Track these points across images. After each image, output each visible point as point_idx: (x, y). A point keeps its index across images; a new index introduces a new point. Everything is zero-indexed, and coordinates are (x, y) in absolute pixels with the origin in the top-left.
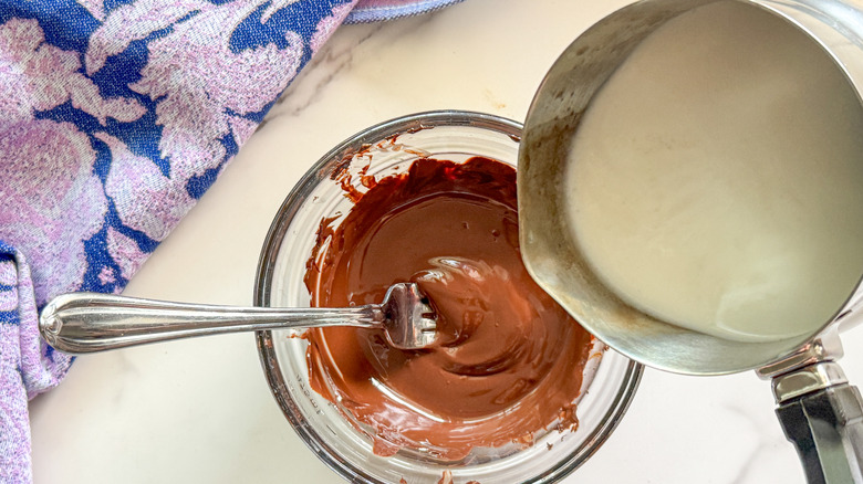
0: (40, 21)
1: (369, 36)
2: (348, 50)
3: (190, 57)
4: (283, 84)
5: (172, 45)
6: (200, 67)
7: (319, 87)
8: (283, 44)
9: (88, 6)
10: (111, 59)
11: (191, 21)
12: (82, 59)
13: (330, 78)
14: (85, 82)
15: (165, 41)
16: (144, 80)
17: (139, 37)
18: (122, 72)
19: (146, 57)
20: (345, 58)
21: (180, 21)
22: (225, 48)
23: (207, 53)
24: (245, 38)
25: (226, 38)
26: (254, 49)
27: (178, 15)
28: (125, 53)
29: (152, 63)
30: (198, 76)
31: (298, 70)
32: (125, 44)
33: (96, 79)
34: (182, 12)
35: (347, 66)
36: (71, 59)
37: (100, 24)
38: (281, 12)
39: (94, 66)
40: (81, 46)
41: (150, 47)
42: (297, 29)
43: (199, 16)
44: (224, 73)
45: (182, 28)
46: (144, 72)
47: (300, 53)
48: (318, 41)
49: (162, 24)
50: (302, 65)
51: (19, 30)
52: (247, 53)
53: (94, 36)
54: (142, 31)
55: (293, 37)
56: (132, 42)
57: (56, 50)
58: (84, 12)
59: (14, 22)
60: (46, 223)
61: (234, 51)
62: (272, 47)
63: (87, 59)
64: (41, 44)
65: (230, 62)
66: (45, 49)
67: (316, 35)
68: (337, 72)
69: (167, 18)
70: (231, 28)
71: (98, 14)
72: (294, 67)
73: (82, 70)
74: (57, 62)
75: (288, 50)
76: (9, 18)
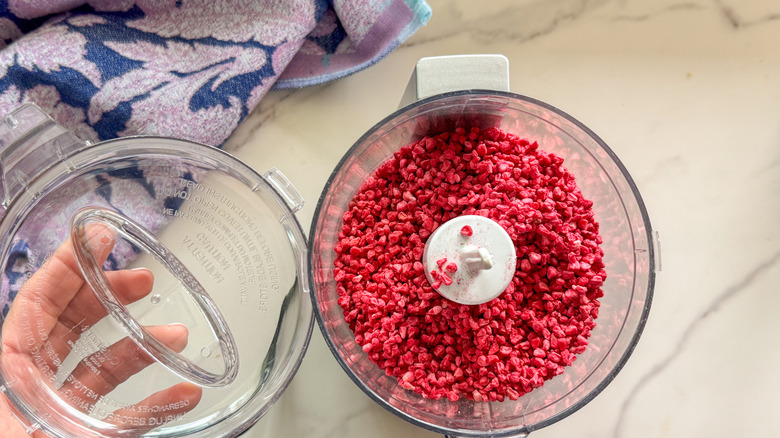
0: (58, 89)
1: (287, 96)
2: (273, 106)
3: (161, 114)
4: (228, 132)
5: (149, 105)
6: (169, 121)
7: (252, 132)
8: (227, 105)
9: (90, 78)
10: (105, 115)
11: (163, 89)
12: (86, 113)
13: (259, 125)
14: (88, 129)
15: (143, 102)
16: (128, 130)
17: (126, 99)
18: (113, 124)
19: (130, 114)
20: (270, 111)
21: (155, 89)
22: (186, 108)
23: (174, 111)
24: (199, 101)
25: (187, 101)
26: (207, 108)
27: (153, 85)
28: (116, 110)
29: (134, 117)
30: (167, 127)
31: (239, 123)
32: (115, 104)
33: (96, 127)
34: (155, 83)
35: (272, 117)
36: (79, 114)
37: (98, 90)
38: (225, 83)
39: (95, 119)
40: (84, 105)
41: (133, 107)
42: (237, 95)
43: (169, 86)
44: (185, 125)
45: (156, 94)
46: (128, 124)
47: (239, 111)
48: (252, 102)
49: (141, 91)
50: (241, 119)
51: (43, 93)
52: (202, 112)
53: (93, 99)
54: (127, 95)
55: (234, 100)
56: (121, 103)
57: (69, 107)
58: (87, 82)
59: (40, 87)
60: (57, 227)
61: (193, 110)
62: (219, 107)
63: (90, 114)
64: (58, 102)
65: (189, 117)
66: (61, 106)
67: (251, 98)
68: (265, 121)
69: (146, 87)
70: (191, 94)
71: (97, 83)
72: (236, 121)
73: (86, 121)
74: (70, 115)
75: (231, 110)
76: (36, 85)
